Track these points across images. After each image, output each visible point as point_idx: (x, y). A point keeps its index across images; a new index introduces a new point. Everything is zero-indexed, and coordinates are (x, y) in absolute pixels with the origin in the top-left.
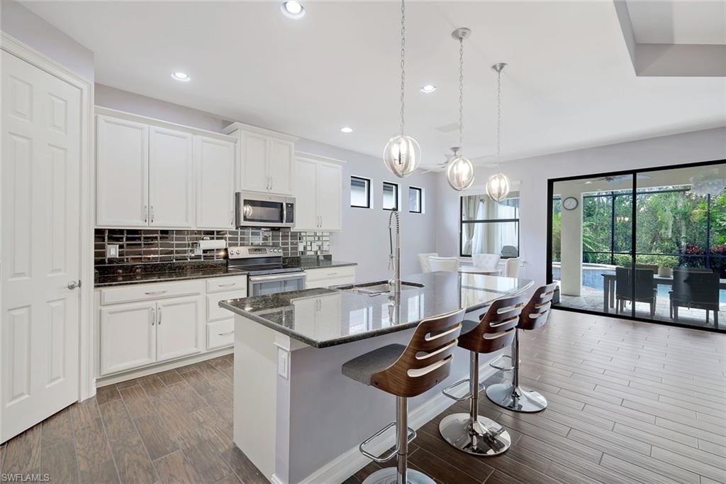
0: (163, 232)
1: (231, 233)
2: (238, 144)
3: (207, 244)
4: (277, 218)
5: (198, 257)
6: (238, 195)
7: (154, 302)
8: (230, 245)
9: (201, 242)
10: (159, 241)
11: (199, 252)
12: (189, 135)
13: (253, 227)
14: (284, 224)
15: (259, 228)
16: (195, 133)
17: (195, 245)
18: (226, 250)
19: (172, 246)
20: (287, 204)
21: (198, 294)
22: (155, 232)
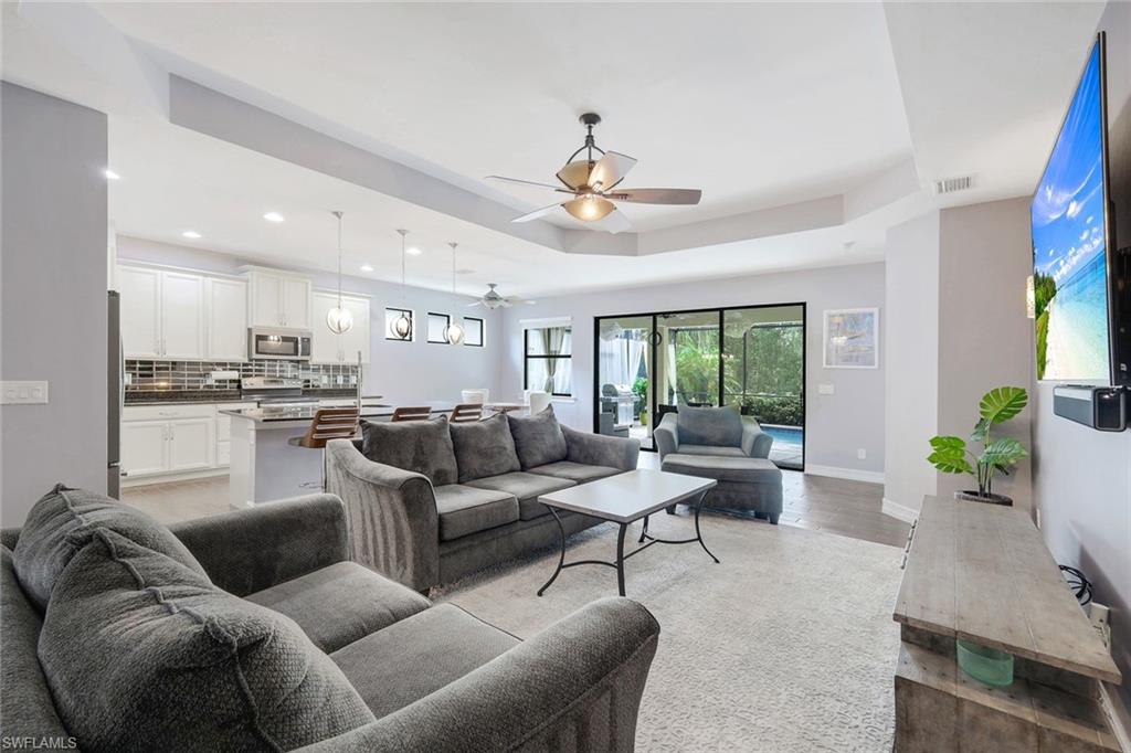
0: (174, 363)
1: (245, 365)
2: (250, 284)
3: (219, 374)
4: (292, 352)
5: (211, 387)
6: (250, 330)
7: (167, 422)
8: (244, 376)
9: (213, 372)
10: (170, 371)
11: (210, 382)
12: (201, 278)
13: (269, 360)
14: (299, 357)
15: (276, 360)
16: (206, 275)
17: (206, 375)
18: (239, 381)
19: (183, 375)
20: (303, 339)
21: (208, 417)
22: (167, 363)
